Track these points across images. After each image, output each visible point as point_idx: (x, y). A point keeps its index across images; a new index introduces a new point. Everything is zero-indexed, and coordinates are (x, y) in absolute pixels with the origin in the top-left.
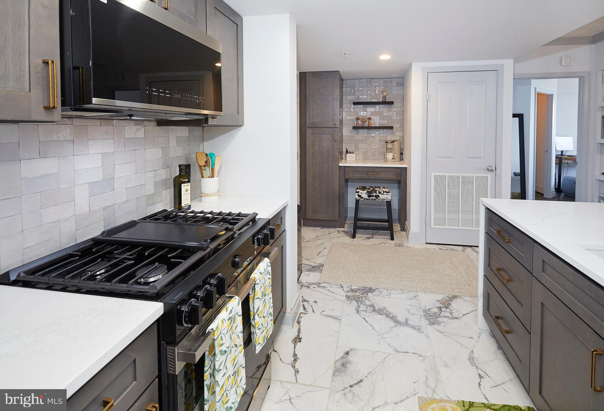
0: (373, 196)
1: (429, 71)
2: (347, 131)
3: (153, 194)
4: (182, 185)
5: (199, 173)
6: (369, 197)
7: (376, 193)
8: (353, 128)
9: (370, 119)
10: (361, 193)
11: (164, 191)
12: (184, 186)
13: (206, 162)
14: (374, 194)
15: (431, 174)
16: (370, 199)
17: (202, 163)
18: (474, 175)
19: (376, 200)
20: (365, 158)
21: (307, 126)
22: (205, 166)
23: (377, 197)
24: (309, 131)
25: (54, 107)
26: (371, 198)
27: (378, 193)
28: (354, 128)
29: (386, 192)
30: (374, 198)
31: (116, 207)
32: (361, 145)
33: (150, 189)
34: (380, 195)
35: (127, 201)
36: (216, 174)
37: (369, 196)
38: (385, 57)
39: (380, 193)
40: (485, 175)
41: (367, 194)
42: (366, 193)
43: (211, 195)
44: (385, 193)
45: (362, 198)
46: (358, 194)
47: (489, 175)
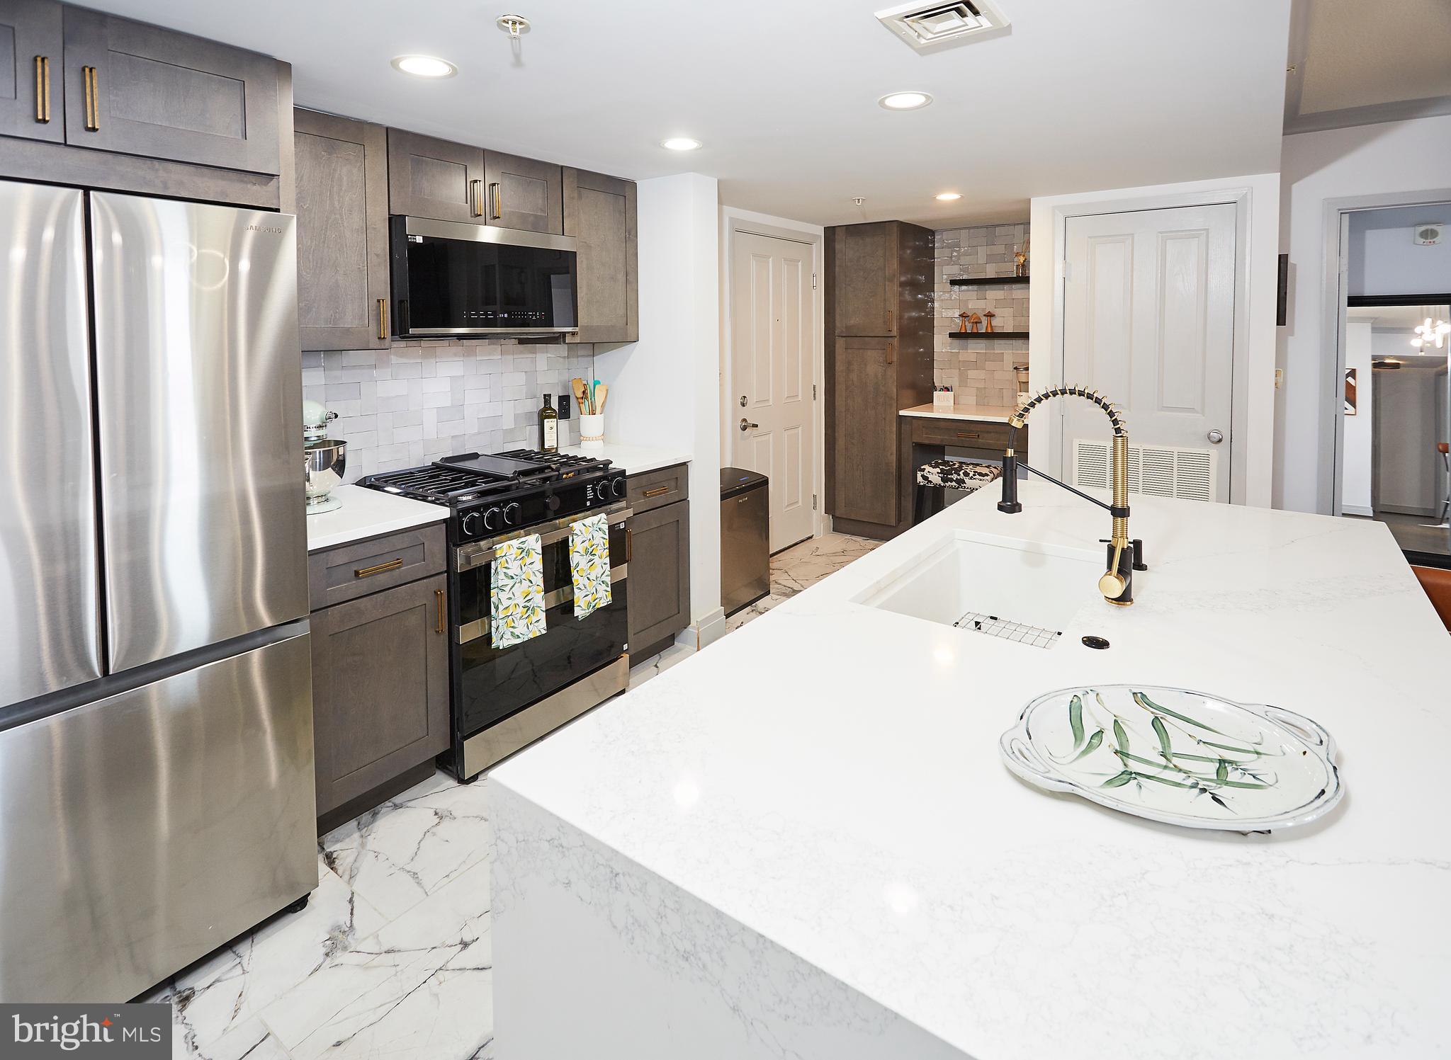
0: (951, 480)
1: (1067, 215)
2: (941, 343)
3: (511, 430)
4: (546, 420)
5: (577, 409)
6: (944, 483)
7: (959, 475)
8: (950, 337)
9: (990, 315)
10: (929, 472)
11: (528, 428)
12: (548, 422)
13: (584, 392)
14: (955, 477)
15: (1072, 441)
16: (945, 487)
17: (580, 395)
18: (1176, 449)
19: (957, 488)
20: (982, 403)
21: (837, 332)
22: (582, 398)
23: (960, 482)
24: (840, 344)
25: (384, 338)
26: (947, 484)
27: (962, 475)
28: (952, 335)
29: (980, 474)
30: (954, 484)
31: (466, 437)
32: (972, 374)
33: (508, 423)
34: (967, 480)
35: (479, 433)
36: (598, 410)
37: (943, 480)
38: (948, 197)
39: (966, 474)
40: (1203, 451)
41: (940, 475)
42: (938, 473)
43: (591, 439)
44: (977, 476)
45: (931, 482)
46: (922, 473)
47: (1214, 452)
